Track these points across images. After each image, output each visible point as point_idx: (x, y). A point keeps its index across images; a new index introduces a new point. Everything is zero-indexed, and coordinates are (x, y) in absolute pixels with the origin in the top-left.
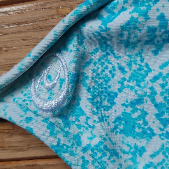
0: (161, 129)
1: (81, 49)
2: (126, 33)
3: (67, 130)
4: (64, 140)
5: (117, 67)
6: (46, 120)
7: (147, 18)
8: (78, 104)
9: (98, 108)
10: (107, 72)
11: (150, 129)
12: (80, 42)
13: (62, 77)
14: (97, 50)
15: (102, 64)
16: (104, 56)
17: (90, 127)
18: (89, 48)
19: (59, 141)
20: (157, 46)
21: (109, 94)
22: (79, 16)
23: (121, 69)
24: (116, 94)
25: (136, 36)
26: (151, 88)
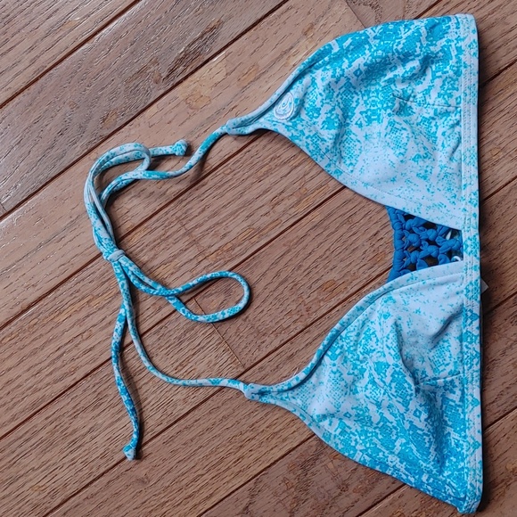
3: (296, 128)
4: (295, 133)
8: (301, 116)
9: (311, 118)
19: (292, 134)
21: (317, 110)
24: (320, 109)
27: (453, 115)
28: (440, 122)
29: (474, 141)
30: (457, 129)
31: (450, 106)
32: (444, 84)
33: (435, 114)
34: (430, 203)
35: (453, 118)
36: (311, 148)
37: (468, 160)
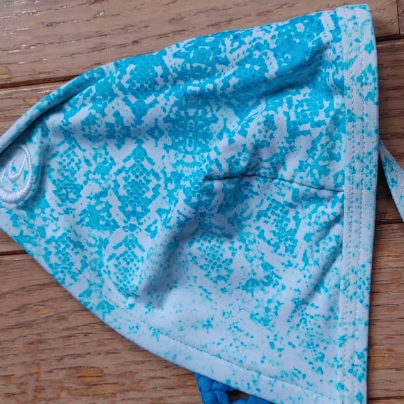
0: (125, 222)
1: (46, 141)
2: (86, 127)
3: (31, 221)
4: (27, 231)
5: (82, 160)
6: (10, 211)
7: (104, 115)
8: (44, 196)
9: (63, 201)
10: (73, 164)
11: (114, 221)
12: (45, 134)
13: (26, 169)
14: (63, 142)
15: (69, 156)
16: (69, 149)
17: (55, 219)
18: (55, 140)
19: (22, 231)
20: (118, 140)
21: (75, 187)
22: (40, 110)
23: (87, 161)
24: (82, 187)
25: (97, 131)
26: (115, 181)
27: (329, 204)
28: (304, 212)
29: (365, 256)
30: (336, 230)
31: (322, 188)
32: (313, 148)
33: (295, 198)
34: (276, 370)
35: (328, 210)
36: (54, 259)
37: (351, 290)
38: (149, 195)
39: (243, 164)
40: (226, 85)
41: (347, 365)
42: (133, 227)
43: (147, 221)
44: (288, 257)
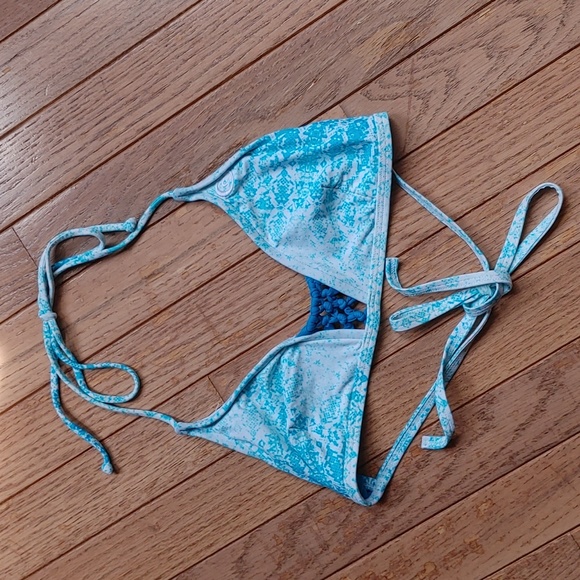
0: (278, 205)
8: (239, 194)
9: (248, 196)
11: (272, 205)
20: (275, 168)
21: (254, 190)
24: (257, 190)
26: (273, 186)
27: (369, 204)
28: (357, 208)
29: (385, 228)
30: (372, 215)
31: (367, 196)
33: (354, 201)
34: (342, 278)
35: (369, 207)
37: (378, 244)
38: (289, 192)
39: (336, 181)
40: (326, 147)
41: (374, 278)
42: (281, 208)
43: (288, 204)
44: (350, 228)
